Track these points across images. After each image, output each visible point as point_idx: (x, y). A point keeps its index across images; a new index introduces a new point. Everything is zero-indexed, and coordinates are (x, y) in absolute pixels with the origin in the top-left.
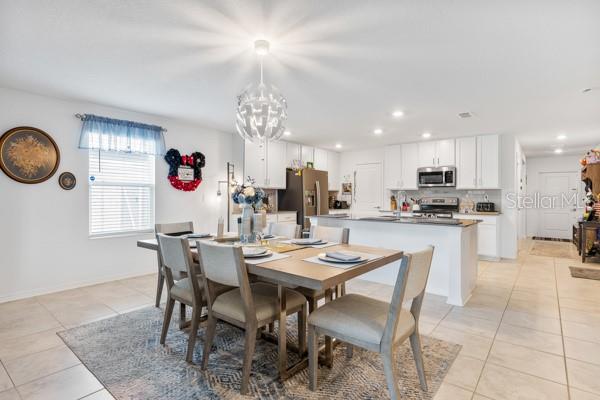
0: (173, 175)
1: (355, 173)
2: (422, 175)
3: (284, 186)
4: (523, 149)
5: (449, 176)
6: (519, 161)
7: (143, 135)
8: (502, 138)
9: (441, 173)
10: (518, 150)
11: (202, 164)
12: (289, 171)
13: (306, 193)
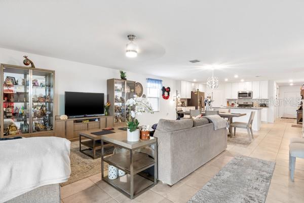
0: (163, 95)
1: (212, 93)
2: (239, 94)
3: (190, 98)
4: (277, 84)
5: (250, 94)
6: (276, 89)
7: (156, 82)
8: (269, 82)
9: (247, 93)
10: (275, 85)
11: (170, 91)
12: (192, 92)
13: (199, 100)
